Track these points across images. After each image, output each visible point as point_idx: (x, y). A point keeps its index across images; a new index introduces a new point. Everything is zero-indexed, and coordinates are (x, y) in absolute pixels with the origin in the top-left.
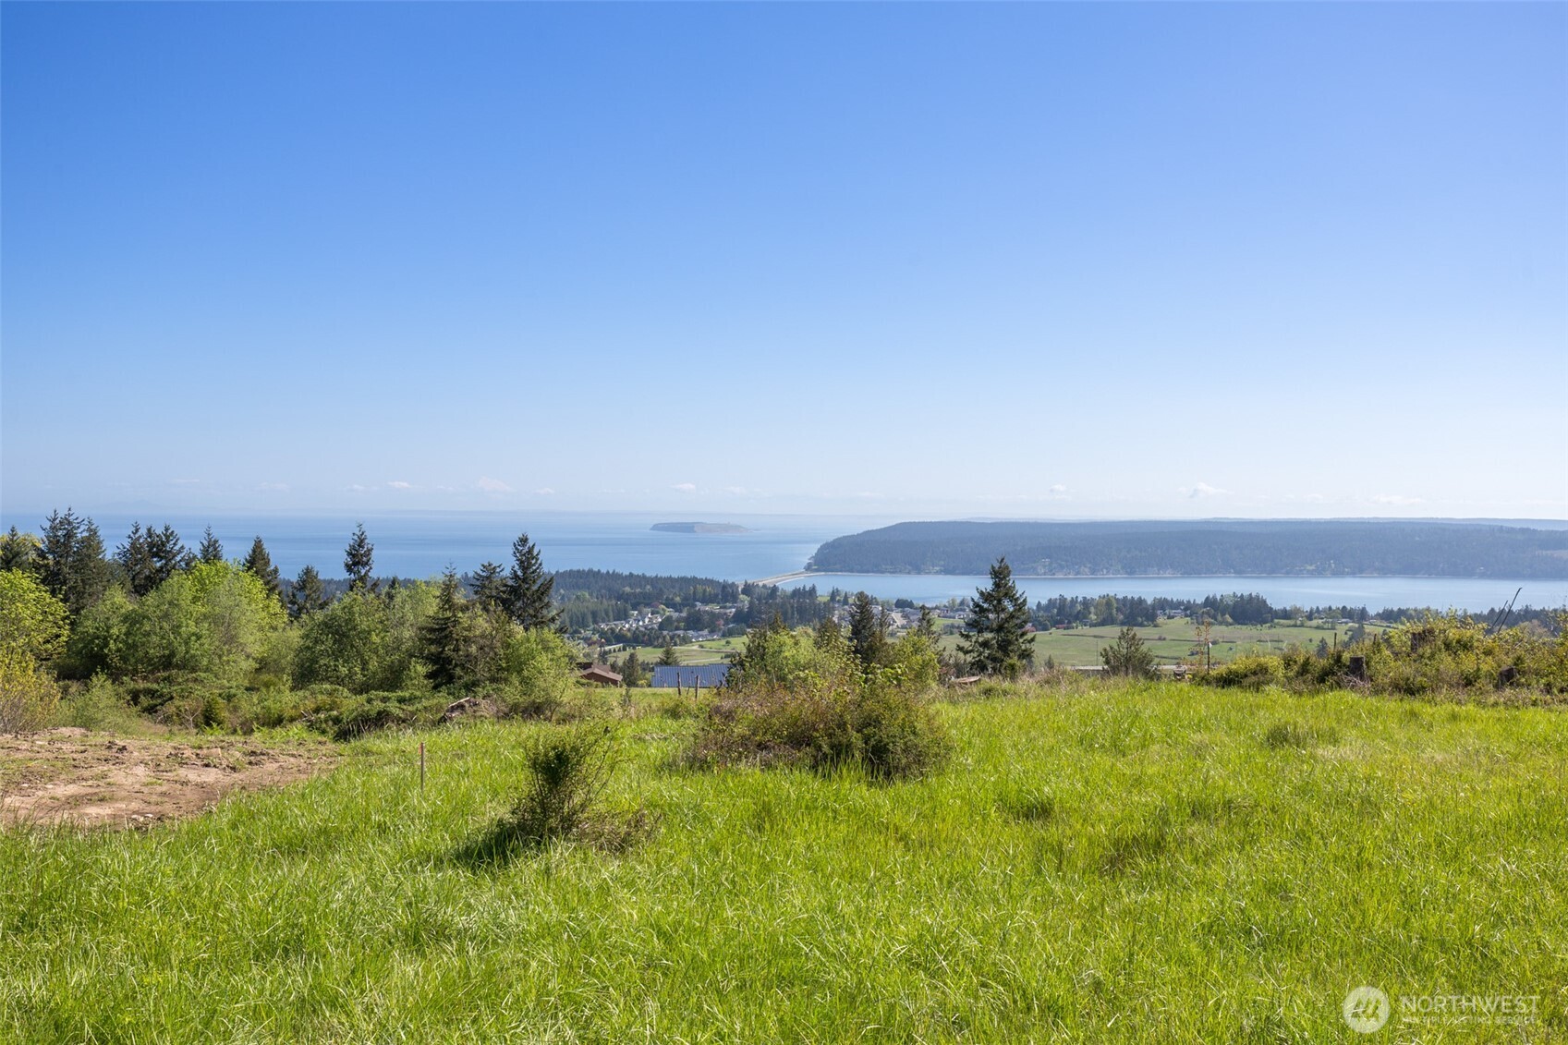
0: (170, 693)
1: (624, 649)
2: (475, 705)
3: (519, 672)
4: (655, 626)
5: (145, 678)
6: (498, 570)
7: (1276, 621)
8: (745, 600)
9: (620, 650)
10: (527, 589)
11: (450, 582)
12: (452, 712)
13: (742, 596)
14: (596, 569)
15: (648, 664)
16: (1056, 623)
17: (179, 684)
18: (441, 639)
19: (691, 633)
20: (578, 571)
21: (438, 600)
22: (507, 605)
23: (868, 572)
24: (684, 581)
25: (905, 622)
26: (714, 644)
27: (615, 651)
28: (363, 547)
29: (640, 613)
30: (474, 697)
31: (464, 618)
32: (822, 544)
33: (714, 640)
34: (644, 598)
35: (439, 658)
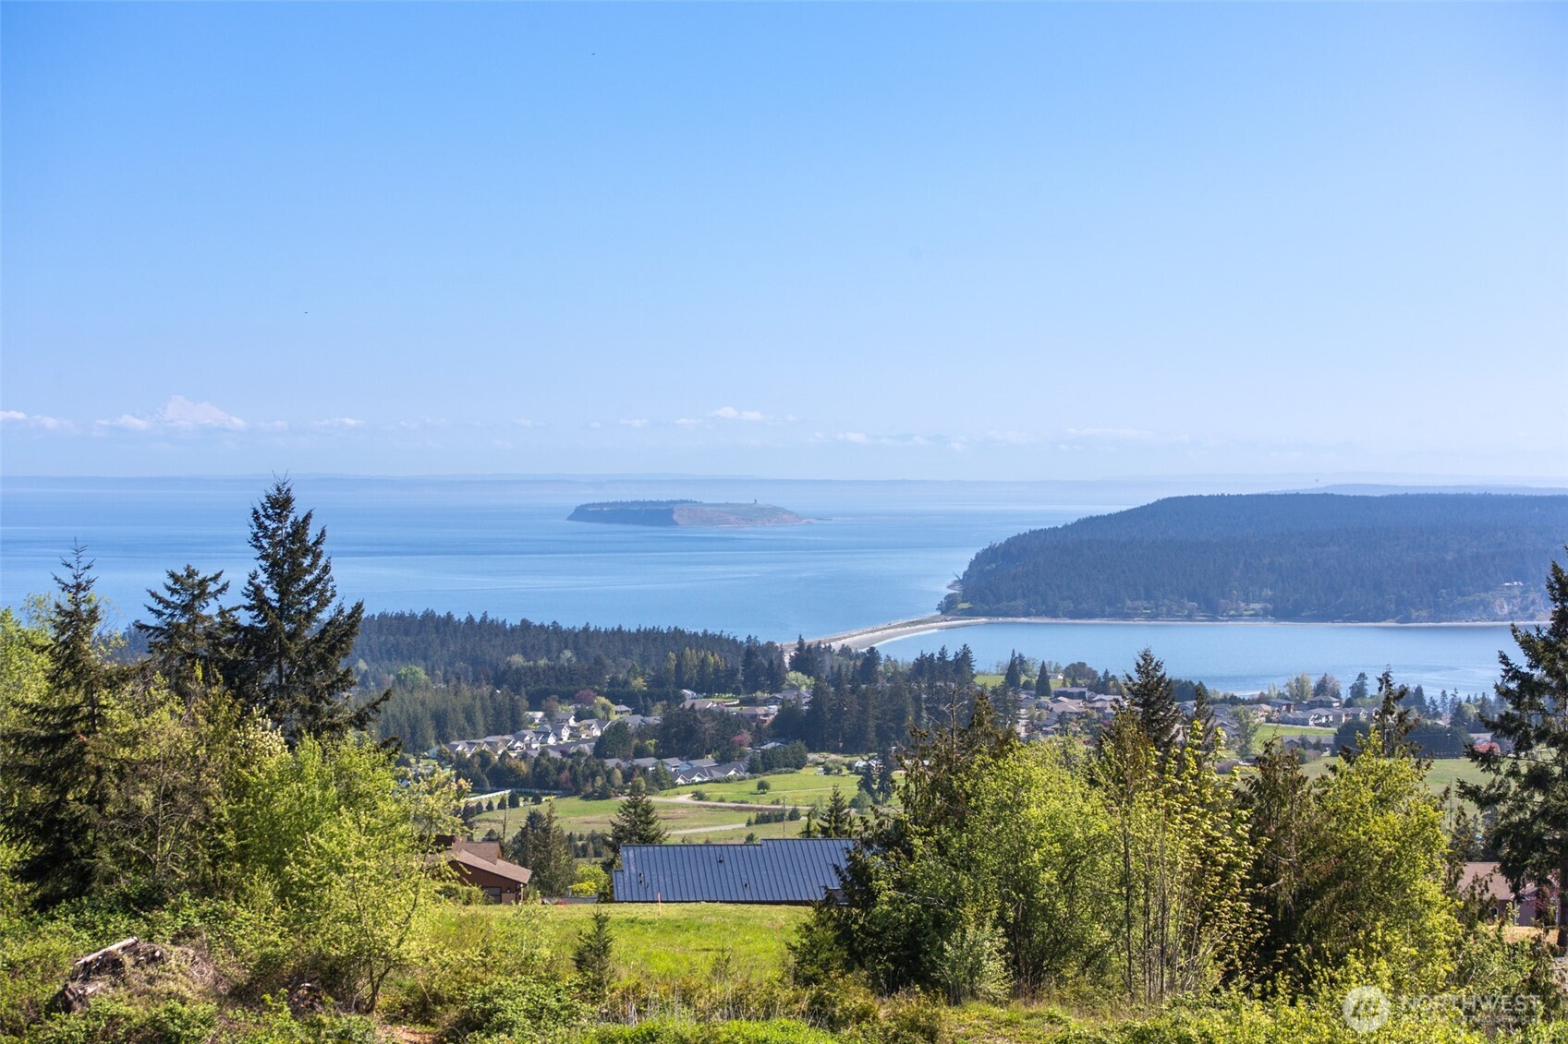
1: (514, 803)
2: (153, 959)
3: (276, 865)
4: (587, 748)
6: (212, 587)
8: (801, 684)
9: (502, 806)
10: (292, 636)
11: (78, 605)
12: (86, 980)
13: (793, 676)
14: (442, 613)
15: (571, 837)
18: (55, 767)
19: (673, 764)
20: (400, 617)
21: (44, 659)
22: (237, 678)
23: (1090, 615)
24: (651, 639)
27: (490, 807)
29: (549, 716)
30: (150, 938)
31: (116, 709)
32: (979, 550)
33: (728, 780)
34: (558, 681)
35: (51, 822)
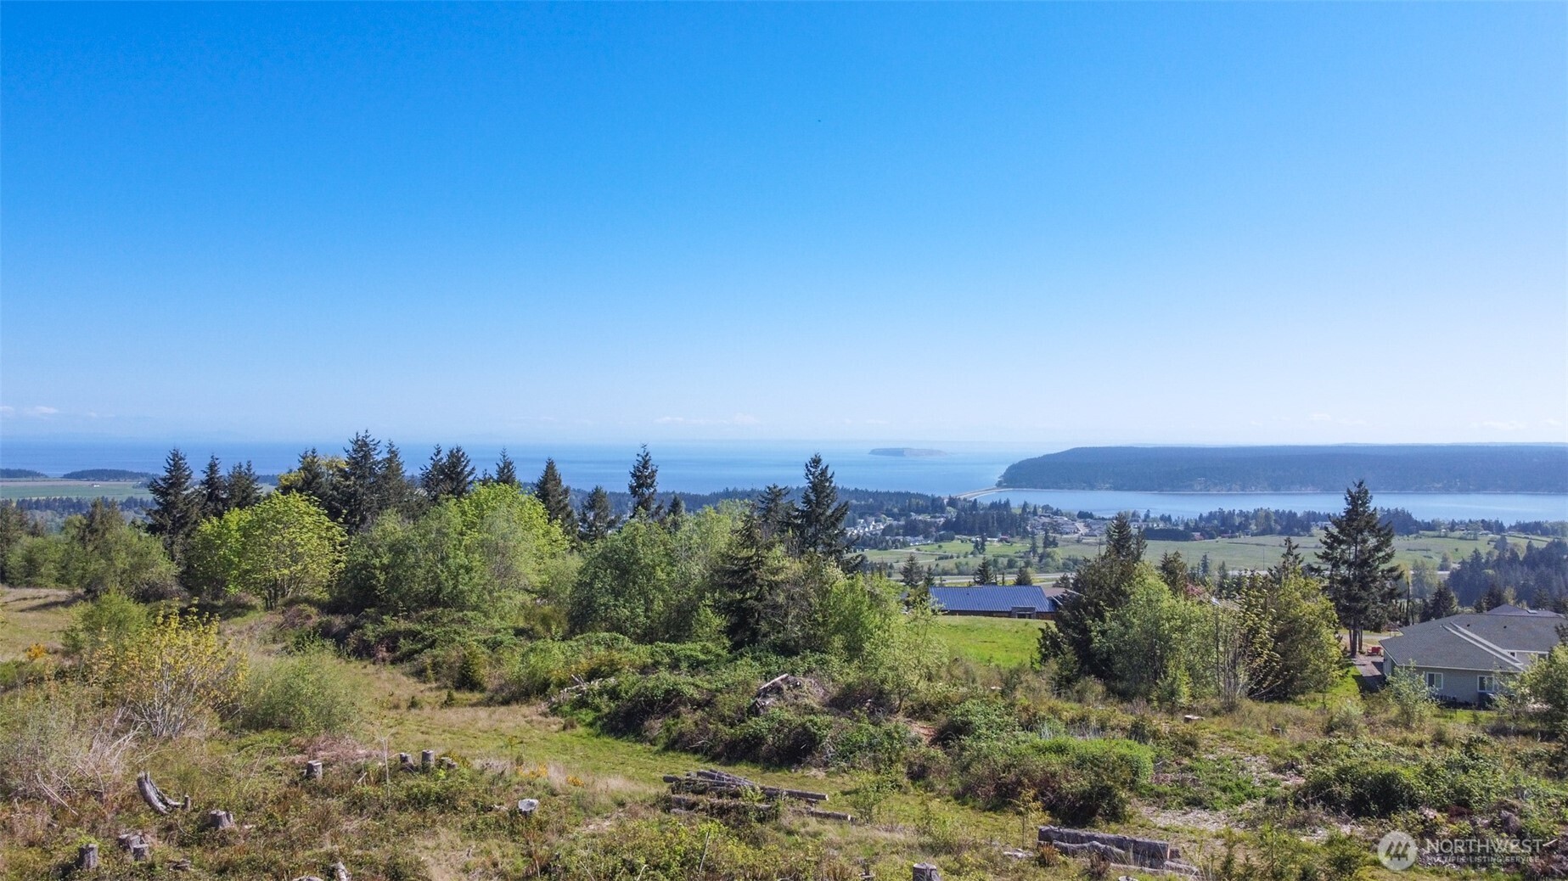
0: (432, 636)
2: (796, 686)
4: (879, 532)
5: (407, 618)
6: (786, 492)
7: (1421, 532)
8: (951, 511)
10: (821, 514)
12: (765, 697)
13: (948, 508)
16: (1222, 533)
17: (444, 625)
18: (741, 583)
19: (909, 538)
23: (1048, 488)
24: (900, 495)
25: (1087, 530)
26: (927, 548)
28: (647, 469)
29: (866, 521)
30: (793, 674)
33: (928, 544)
34: (868, 509)
35: (739, 608)
